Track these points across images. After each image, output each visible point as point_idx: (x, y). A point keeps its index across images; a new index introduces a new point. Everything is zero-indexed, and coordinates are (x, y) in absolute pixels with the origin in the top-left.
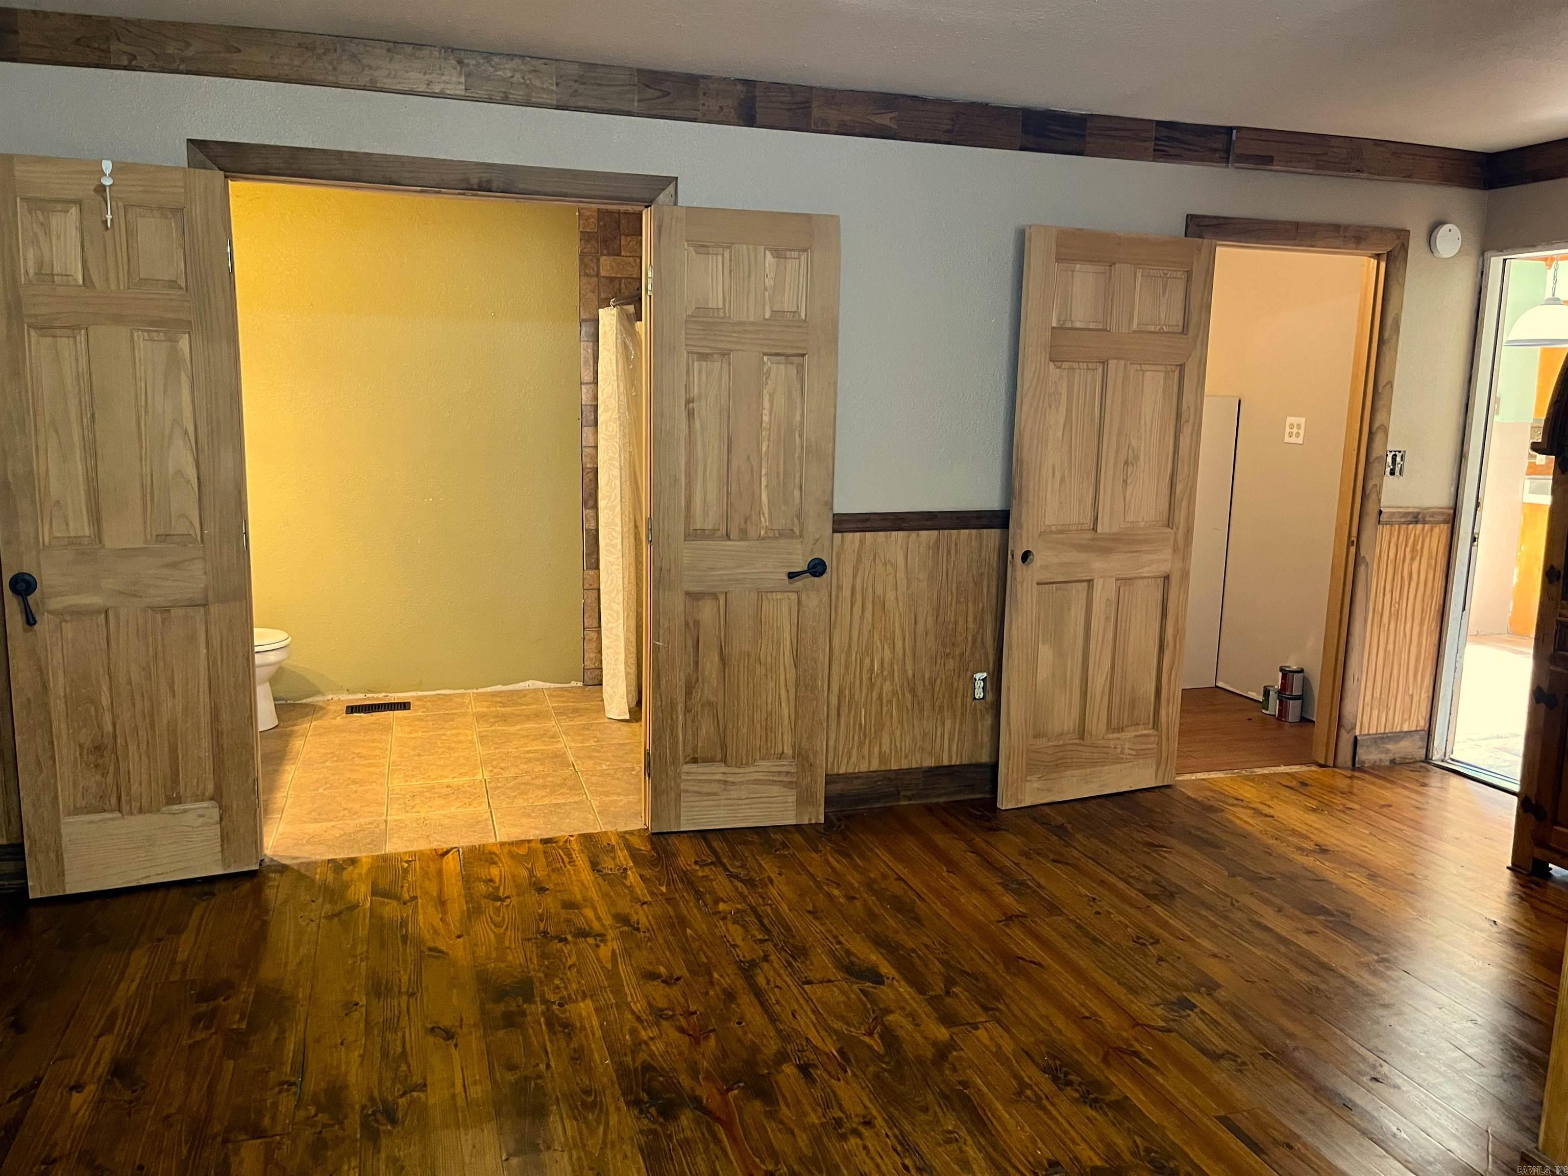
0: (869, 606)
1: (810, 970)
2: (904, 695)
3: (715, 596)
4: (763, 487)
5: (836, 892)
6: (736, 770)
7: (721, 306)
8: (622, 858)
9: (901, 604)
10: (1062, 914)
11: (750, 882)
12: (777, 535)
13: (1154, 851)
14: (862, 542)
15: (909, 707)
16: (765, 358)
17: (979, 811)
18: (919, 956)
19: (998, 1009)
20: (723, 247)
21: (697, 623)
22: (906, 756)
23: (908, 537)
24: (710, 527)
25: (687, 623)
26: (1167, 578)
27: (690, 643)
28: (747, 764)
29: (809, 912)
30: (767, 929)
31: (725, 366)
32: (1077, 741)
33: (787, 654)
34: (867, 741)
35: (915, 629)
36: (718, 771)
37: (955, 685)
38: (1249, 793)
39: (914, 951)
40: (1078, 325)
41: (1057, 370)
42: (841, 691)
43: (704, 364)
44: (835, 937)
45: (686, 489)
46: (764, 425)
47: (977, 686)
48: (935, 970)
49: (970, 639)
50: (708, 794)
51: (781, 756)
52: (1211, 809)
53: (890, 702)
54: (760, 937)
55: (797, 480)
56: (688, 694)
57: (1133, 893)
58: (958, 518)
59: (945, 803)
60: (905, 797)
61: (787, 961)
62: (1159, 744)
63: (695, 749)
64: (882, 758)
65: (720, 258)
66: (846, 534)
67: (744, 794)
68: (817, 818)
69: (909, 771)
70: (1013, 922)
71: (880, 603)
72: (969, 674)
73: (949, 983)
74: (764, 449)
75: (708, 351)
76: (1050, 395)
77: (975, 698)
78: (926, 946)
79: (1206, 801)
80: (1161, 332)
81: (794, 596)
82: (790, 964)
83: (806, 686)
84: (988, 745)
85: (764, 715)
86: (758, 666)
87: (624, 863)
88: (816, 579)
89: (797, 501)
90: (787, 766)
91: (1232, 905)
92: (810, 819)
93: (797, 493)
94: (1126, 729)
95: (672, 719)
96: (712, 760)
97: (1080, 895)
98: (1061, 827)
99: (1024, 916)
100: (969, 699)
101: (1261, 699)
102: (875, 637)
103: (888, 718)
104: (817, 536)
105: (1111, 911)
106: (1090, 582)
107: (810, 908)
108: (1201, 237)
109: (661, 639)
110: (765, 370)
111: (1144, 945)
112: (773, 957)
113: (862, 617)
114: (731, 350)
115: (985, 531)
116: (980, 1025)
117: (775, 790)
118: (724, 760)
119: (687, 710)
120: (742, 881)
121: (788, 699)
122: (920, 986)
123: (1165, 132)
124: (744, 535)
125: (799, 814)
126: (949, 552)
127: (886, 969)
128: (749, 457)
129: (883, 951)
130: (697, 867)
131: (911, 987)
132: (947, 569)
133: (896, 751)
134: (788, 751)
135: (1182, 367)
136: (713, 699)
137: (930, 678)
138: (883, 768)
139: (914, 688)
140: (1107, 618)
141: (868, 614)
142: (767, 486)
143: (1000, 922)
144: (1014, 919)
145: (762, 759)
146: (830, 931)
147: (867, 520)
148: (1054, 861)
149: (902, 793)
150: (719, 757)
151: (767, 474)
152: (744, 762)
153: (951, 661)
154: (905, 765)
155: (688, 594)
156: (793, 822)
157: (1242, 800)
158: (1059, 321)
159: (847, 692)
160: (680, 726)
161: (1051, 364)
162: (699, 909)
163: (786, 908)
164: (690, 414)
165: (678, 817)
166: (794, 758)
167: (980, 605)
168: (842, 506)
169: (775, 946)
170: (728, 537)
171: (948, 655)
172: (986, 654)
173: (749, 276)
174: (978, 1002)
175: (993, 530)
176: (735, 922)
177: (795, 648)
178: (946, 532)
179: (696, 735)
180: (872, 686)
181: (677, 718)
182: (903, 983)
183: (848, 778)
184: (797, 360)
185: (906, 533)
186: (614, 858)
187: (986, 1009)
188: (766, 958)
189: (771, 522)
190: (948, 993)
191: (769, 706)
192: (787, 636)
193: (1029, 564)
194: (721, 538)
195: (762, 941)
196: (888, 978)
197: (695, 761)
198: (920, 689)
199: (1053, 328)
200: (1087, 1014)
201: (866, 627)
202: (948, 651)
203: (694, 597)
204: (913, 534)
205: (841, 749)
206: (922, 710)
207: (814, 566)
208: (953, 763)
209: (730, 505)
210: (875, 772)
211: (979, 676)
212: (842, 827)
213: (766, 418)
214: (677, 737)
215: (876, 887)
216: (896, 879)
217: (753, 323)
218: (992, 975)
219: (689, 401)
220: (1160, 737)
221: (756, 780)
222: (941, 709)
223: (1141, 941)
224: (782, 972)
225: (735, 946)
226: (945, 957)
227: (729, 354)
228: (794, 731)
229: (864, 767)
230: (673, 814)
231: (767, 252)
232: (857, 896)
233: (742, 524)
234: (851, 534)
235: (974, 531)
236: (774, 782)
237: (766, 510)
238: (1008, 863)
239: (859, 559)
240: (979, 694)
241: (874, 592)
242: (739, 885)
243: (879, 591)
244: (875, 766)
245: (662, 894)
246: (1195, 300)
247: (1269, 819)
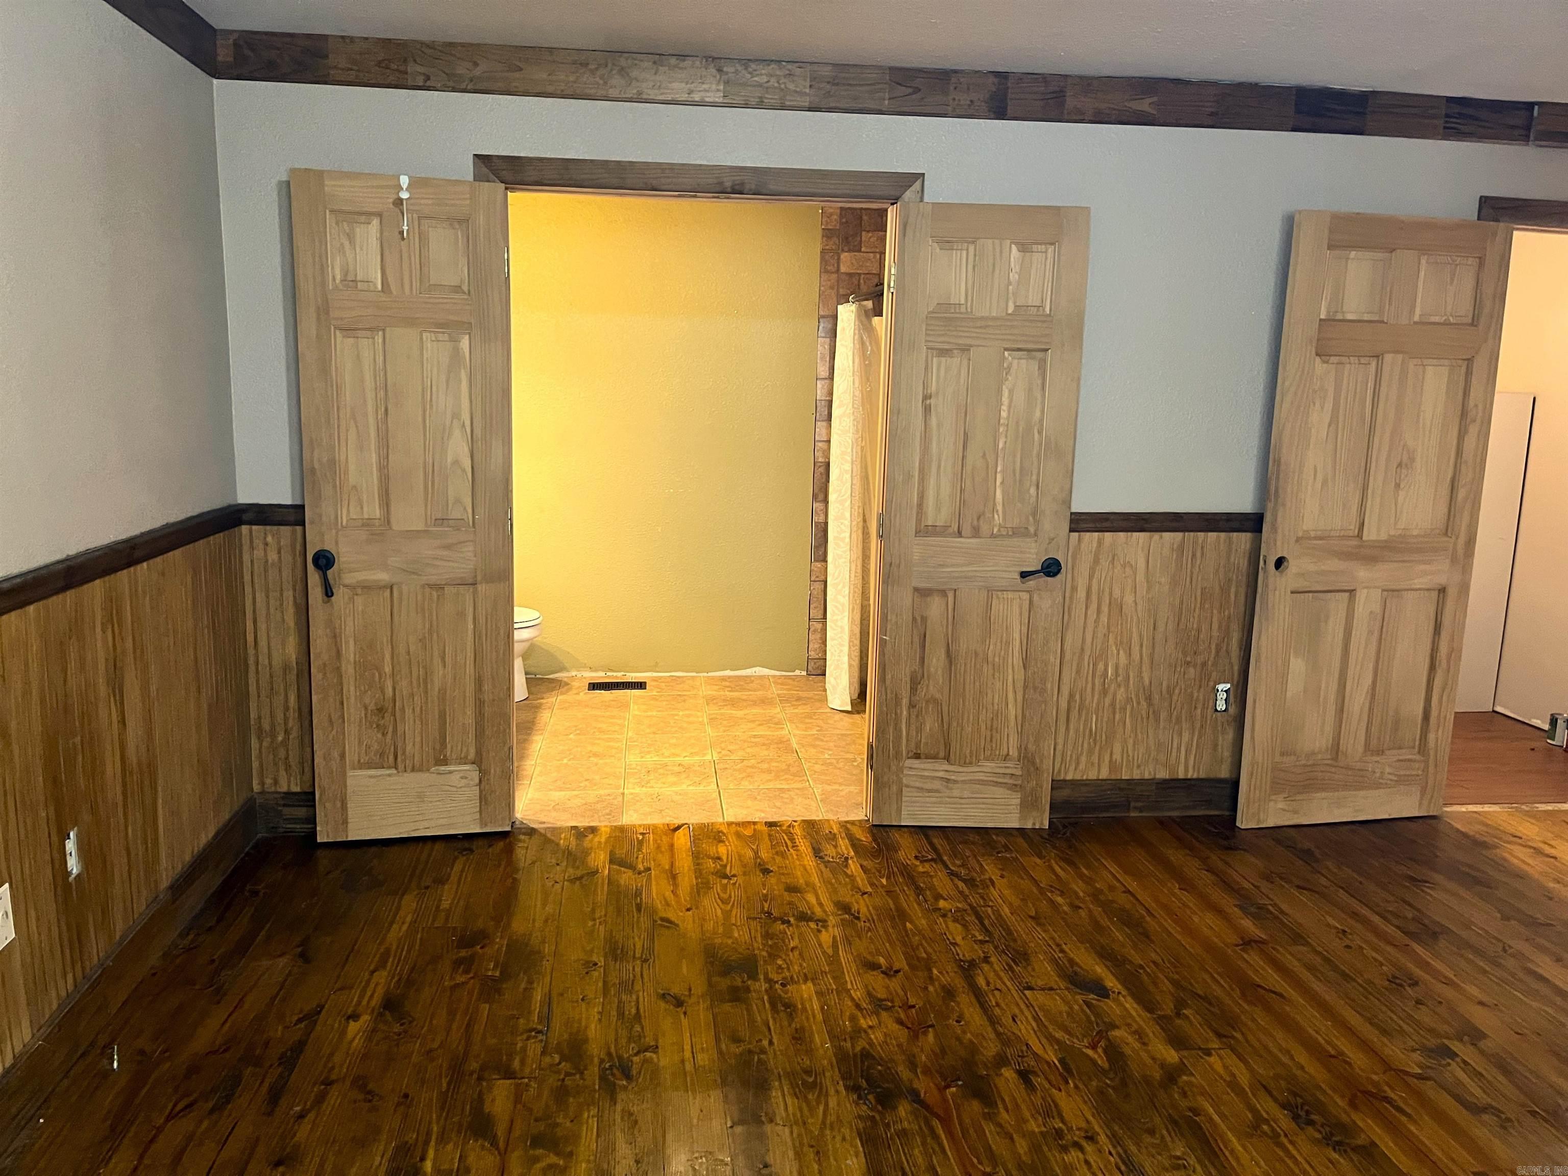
0: (1105, 609)
1: (1032, 976)
2: (1139, 703)
3: (943, 593)
4: (998, 483)
5: (1060, 900)
6: (961, 769)
7: (963, 302)
8: (843, 847)
9: (1139, 608)
10: (1307, 944)
11: (970, 882)
12: (1010, 533)
13: (1414, 886)
14: (1100, 543)
15: (1144, 716)
16: (1006, 353)
17: (1216, 828)
18: (1148, 975)
19: (1233, 1037)
20: (969, 243)
21: (924, 619)
22: (1139, 766)
23: (1151, 538)
24: (941, 524)
25: (914, 619)
26: (1442, 591)
27: (916, 640)
28: (971, 763)
29: (1031, 917)
30: (987, 930)
31: (965, 362)
32: (1329, 762)
33: (1016, 654)
34: (1097, 748)
35: (1154, 634)
36: (940, 768)
37: (1196, 695)
38: (1530, 830)
39: (1141, 967)
40: (1350, 317)
41: (1325, 365)
42: (1071, 696)
43: (943, 359)
44: (1058, 945)
45: (919, 484)
46: (1002, 421)
47: (1219, 698)
48: (1165, 989)
49: (1213, 647)
50: (929, 791)
51: (1006, 757)
52: (1484, 845)
53: (1124, 709)
54: (980, 938)
55: (1034, 477)
56: (913, 690)
57: (1390, 930)
58: (1207, 520)
59: (1178, 817)
60: (1135, 808)
61: (1008, 964)
62: (1426, 769)
63: (918, 745)
64: (1113, 766)
65: (964, 253)
66: (1082, 534)
67: (966, 794)
68: (1042, 823)
69: (1142, 782)
70: (1252, 947)
71: (1117, 607)
72: (1211, 684)
73: (1180, 1005)
74: (1001, 446)
75: (946, 347)
76: (1315, 392)
77: (1216, 710)
78: (1154, 962)
79: (1477, 836)
80: (1446, 324)
81: (1026, 596)
82: (1011, 968)
83: (1035, 688)
84: (1229, 760)
85: (990, 715)
86: (985, 666)
87: (846, 852)
88: (1049, 579)
89: (1033, 500)
90: (1013, 768)
91: (1505, 950)
92: (1034, 824)
93: (1033, 491)
94: (1387, 752)
95: (896, 714)
96: (935, 757)
97: (1328, 925)
98: (1309, 852)
99: (1263, 942)
100: (1210, 711)
101: (1546, 727)
102: (1110, 640)
103: (1121, 724)
104: (1052, 535)
105: (1364, 946)
106: (1352, 592)
107: (1033, 914)
108: (1497, 220)
109: (888, 634)
110: (1005, 365)
111: (1401, 985)
112: (993, 959)
113: (1097, 621)
114: (971, 346)
115: (1235, 534)
116: (1213, 1052)
117: (1000, 792)
118: (947, 758)
119: (912, 706)
120: (964, 881)
121: (1016, 700)
122: (1149, 1006)
123: (1456, 109)
124: (976, 532)
125: (1023, 818)
126: (1194, 555)
127: (1111, 982)
128: (984, 454)
129: (1109, 964)
130: (918, 863)
131: (1138, 1003)
132: (1192, 573)
133: (1128, 761)
134: (1013, 752)
135: (1470, 361)
136: (938, 696)
137: (1168, 687)
138: (1113, 777)
139: (1150, 695)
140: (1371, 632)
141: (1104, 619)
142: (1002, 483)
143: (1237, 945)
144: (1253, 944)
145: (987, 759)
146: (1053, 938)
147: (1107, 520)
148: (1298, 887)
149: (1132, 804)
150: (942, 754)
151: (1003, 471)
152: (967, 761)
153: (1192, 670)
154: (1136, 775)
155: (916, 590)
156: (1016, 825)
157: (1521, 838)
158: (1328, 312)
159: (1078, 697)
160: (904, 721)
161: (1318, 359)
162: (919, 904)
163: (1007, 910)
164: (927, 410)
165: (899, 810)
166: (1019, 761)
167: (1226, 613)
168: (1082, 504)
169: (996, 948)
170: (959, 534)
171: (1188, 663)
172: (1231, 664)
173: (994, 271)
174: (1210, 1027)
175: (1244, 534)
176: (956, 920)
177: (1024, 649)
178: (1192, 534)
179: (919, 730)
180: (1104, 692)
181: (901, 712)
182: (1129, 999)
183: (1075, 784)
184: (1039, 355)
185: (1148, 534)
186: (835, 847)
187: (1219, 1035)
188: (986, 960)
189: (1004, 519)
190: (1178, 1015)
191: (996, 707)
192: (1017, 636)
193: (1282, 572)
194: (952, 535)
195: (982, 942)
196: (1114, 992)
197: (917, 756)
198: (1156, 697)
199: (1321, 320)
200: (1333, 1052)
201: (1102, 630)
202: (1188, 659)
203: (922, 593)
204: (1156, 536)
205: (1069, 753)
206: (1157, 720)
207: (1049, 566)
208: (1189, 777)
209: (963, 502)
210: (1105, 780)
211: (1220, 687)
212: (1068, 834)
213: (1004, 414)
214: (901, 731)
215: (1102, 897)
216: (1124, 892)
217: (995, 319)
218: (1227, 1001)
219: (926, 397)
220: (1426, 762)
221: (979, 780)
222: (1179, 721)
223: (1398, 981)
224: (1002, 974)
225: (955, 944)
226: (1176, 977)
227: (969, 350)
228: (1020, 734)
229: (1092, 775)
230: (894, 806)
231: (1013, 246)
232: (1081, 905)
233: (975, 522)
234: (1088, 534)
235: (1223, 535)
236: (997, 784)
237: (1000, 508)
238: (1246, 885)
239: (1096, 561)
240: (1221, 706)
241: (1111, 594)
242: (961, 885)
243: (1117, 593)
244: (1104, 775)
245: (883, 886)
246: (1488, 290)
247: (1552, 860)
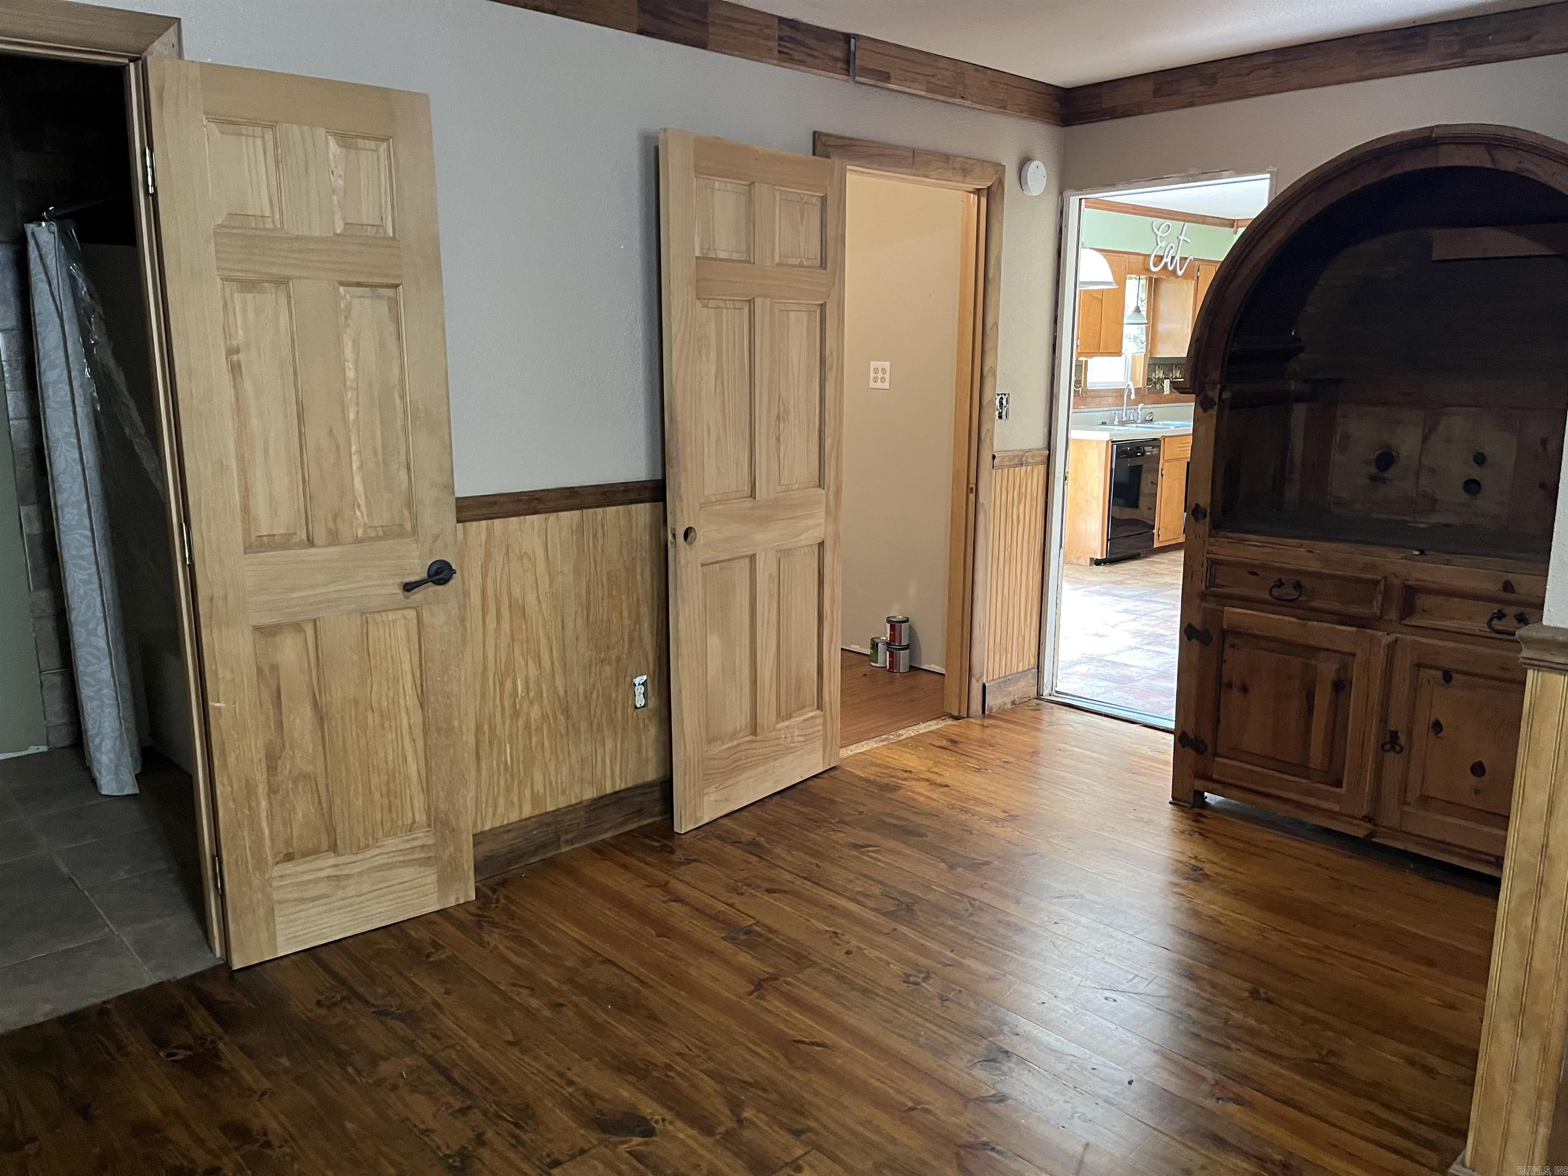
0: (506, 613)
1: (550, 1141)
2: (555, 718)
3: (298, 627)
4: (355, 468)
5: (534, 1003)
6: (352, 858)
7: (267, 213)
8: (201, 1024)
9: (544, 606)
10: (813, 964)
11: (411, 1018)
12: (381, 534)
13: (863, 853)
14: (489, 532)
15: (563, 731)
16: (341, 289)
17: (659, 841)
18: (679, 1074)
19: (810, 1129)
20: (265, 127)
21: (274, 668)
22: (563, 792)
23: (546, 520)
24: (282, 531)
25: (260, 671)
26: (821, 545)
27: (266, 697)
28: (367, 847)
29: (511, 1044)
30: (463, 1089)
31: (283, 300)
32: (749, 738)
33: (409, 690)
34: (516, 783)
35: (563, 635)
36: (326, 864)
37: (614, 695)
38: (911, 761)
39: (669, 1067)
40: (722, 255)
41: (705, 310)
42: (478, 729)
43: (250, 296)
44: (561, 1075)
45: (240, 480)
46: (348, 383)
47: (637, 693)
48: (710, 1091)
49: (626, 637)
50: (314, 899)
51: (411, 828)
52: (888, 788)
53: (539, 730)
54: (457, 1105)
55: (403, 458)
56: (272, 768)
57: (870, 915)
58: (604, 493)
59: (611, 838)
60: (567, 842)
61: (513, 1136)
62: (824, 724)
63: (288, 842)
64: (536, 800)
65: (259, 142)
66: (467, 524)
67: (366, 887)
68: (467, 895)
69: (570, 809)
70: (766, 990)
71: (519, 609)
72: (628, 679)
73: (736, 1106)
74: (352, 417)
75: (251, 276)
76: (700, 340)
77: (636, 707)
78: (679, 1054)
79: (878, 779)
80: (801, 266)
81: (411, 614)
82: (516, 1137)
83: (439, 730)
84: (655, 759)
85: (385, 778)
86: (370, 714)
87: (208, 1031)
88: (440, 588)
89: (404, 486)
90: (423, 837)
91: (972, 906)
92: (457, 899)
93: (403, 475)
94: (793, 715)
95: (250, 808)
96: (315, 852)
97: (818, 931)
98: (754, 844)
99: (773, 978)
100: (630, 710)
101: (868, 651)
102: (516, 651)
103: (539, 749)
104: (436, 531)
105: (861, 945)
106: (752, 558)
107: (510, 1038)
108: (828, 157)
109: (221, 698)
110: (343, 306)
111: (917, 984)
112: (490, 1135)
113: (498, 630)
114: (289, 278)
115: (633, 506)
116: (800, 1162)
117: (408, 873)
118: (334, 848)
119: (272, 790)
120: (401, 1018)
121: (416, 751)
122: (705, 1126)
123: (788, 32)
124: (334, 538)
125: (443, 894)
126: (595, 536)
127: (650, 1108)
128: (331, 430)
129: (630, 1078)
130: (322, 1011)
131: (692, 1127)
132: (595, 557)
133: (552, 788)
134: (421, 818)
135: (823, 307)
136: (309, 768)
137: (585, 692)
138: (537, 812)
139: (567, 707)
140: (771, 596)
141: (506, 626)
142: (361, 468)
143: (751, 993)
144: (764, 984)
145: (387, 835)
146: (550, 1067)
147: (495, 503)
148: (769, 891)
149: (563, 838)
150: (325, 845)
151: (359, 452)
152: (362, 845)
153: (607, 668)
154: (562, 803)
155: (257, 629)
156: (437, 908)
157: (911, 772)
158: (702, 248)
159: (486, 728)
160: (263, 814)
161: (698, 302)
162: (353, 1082)
163: (475, 1045)
164: (236, 370)
165: (273, 937)
166: (429, 826)
167: (635, 595)
168: (467, 487)
169: (485, 1113)
170: (310, 542)
171: (603, 661)
172: (646, 654)
173: (307, 171)
174: (781, 1125)
175: (642, 505)
176: (414, 1090)
177: (418, 682)
178: (590, 511)
179: (288, 822)
180: (516, 714)
181: (258, 804)
182: (679, 1124)
183: (495, 833)
184: (389, 292)
185: (543, 516)
186: (188, 1028)
187: (797, 1133)
188: (480, 1141)
189: (370, 516)
190: (740, 1121)
191: (390, 764)
192: (407, 667)
193: (691, 543)
194: (300, 545)
195: (463, 1111)
196: (657, 1122)
197: (289, 857)
198: (574, 708)
199: (697, 258)
200: (910, 1104)
201: (504, 642)
202: (603, 656)
203: (268, 632)
204: (552, 517)
205: (484, 798)
206: (577, 732)
207: (437, 573)
208: (617, 789)
209: (308, 498)
210: (529, 818)
211: (638, 680)
212: (503, 901)
213: (351, 374)
214: (260, 830)
215: (580, 980)
216: (603, 962)
217: (317, 240)
218: (779, 1077)
219: (232, 351)
220: (824, 716)
221: (380, 866)
222: (600, 729)
223: (912, 979)
224: (511, 1155)
225: (427, 1132)
226: (711, 1065)
227: (286, 283)
228: (427, 791)
229: (514, 817)
230: (264, 935)
231: (330, 138)
232: (562, 1001)
233: (331, 525)
234: (475, 524)
235: (621, 508)
236: (405, 864)
237: (362, 501)
238: (722, 907)
239: (488, 556)
240: (640, 701)
241: (510, 595)
242: (397, 1025)
243: (517, 592)
244: (527, 811)
245: (287, 1071)
246: (831, 231)
247: (946, 789)
